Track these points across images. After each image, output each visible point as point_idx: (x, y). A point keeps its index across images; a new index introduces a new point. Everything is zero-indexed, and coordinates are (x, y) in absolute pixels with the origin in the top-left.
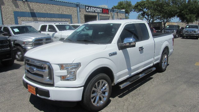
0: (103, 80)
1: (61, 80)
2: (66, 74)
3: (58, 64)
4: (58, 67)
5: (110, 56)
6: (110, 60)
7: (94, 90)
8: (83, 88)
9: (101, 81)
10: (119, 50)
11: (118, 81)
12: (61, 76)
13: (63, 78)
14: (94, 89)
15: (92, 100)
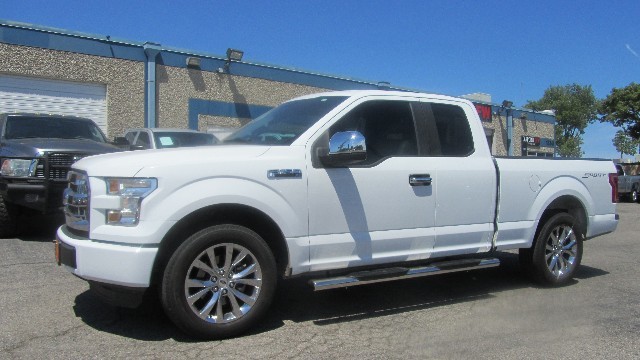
0: (237, 246)
1: (107, 223)
2: (117, 206)
3: (106, 179)
4: (102, 185)
5: (270, 178)
6: (273, 190)
7: (197, 266)
8: (156, 250)
9: (230, 247)
10: (316, 165)
11: (307, 263)
12: (106, 212)
13: (113, 218)
14: (197, 263)
15: (191, 299)
